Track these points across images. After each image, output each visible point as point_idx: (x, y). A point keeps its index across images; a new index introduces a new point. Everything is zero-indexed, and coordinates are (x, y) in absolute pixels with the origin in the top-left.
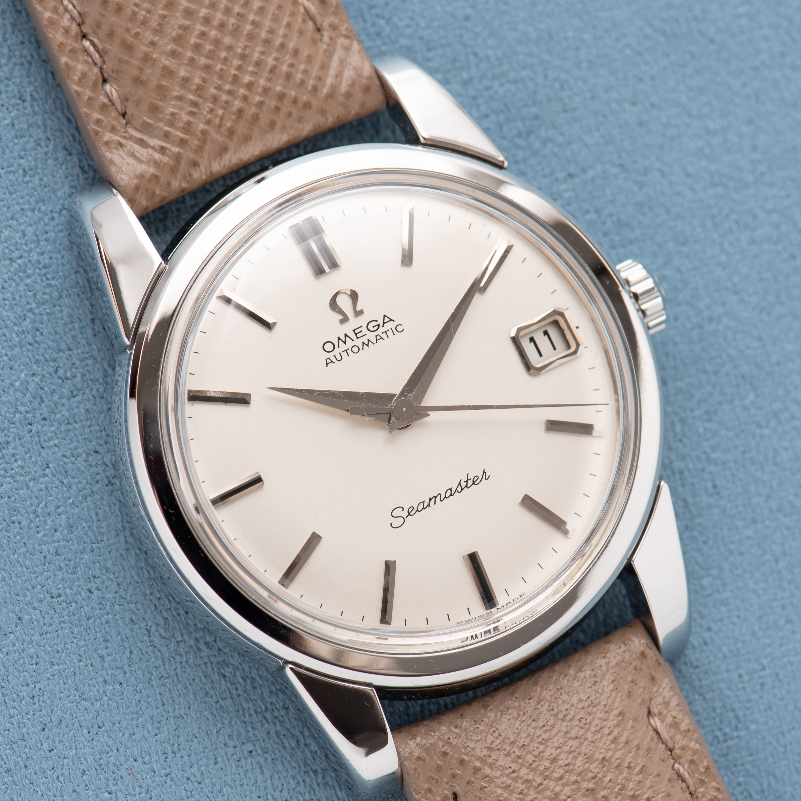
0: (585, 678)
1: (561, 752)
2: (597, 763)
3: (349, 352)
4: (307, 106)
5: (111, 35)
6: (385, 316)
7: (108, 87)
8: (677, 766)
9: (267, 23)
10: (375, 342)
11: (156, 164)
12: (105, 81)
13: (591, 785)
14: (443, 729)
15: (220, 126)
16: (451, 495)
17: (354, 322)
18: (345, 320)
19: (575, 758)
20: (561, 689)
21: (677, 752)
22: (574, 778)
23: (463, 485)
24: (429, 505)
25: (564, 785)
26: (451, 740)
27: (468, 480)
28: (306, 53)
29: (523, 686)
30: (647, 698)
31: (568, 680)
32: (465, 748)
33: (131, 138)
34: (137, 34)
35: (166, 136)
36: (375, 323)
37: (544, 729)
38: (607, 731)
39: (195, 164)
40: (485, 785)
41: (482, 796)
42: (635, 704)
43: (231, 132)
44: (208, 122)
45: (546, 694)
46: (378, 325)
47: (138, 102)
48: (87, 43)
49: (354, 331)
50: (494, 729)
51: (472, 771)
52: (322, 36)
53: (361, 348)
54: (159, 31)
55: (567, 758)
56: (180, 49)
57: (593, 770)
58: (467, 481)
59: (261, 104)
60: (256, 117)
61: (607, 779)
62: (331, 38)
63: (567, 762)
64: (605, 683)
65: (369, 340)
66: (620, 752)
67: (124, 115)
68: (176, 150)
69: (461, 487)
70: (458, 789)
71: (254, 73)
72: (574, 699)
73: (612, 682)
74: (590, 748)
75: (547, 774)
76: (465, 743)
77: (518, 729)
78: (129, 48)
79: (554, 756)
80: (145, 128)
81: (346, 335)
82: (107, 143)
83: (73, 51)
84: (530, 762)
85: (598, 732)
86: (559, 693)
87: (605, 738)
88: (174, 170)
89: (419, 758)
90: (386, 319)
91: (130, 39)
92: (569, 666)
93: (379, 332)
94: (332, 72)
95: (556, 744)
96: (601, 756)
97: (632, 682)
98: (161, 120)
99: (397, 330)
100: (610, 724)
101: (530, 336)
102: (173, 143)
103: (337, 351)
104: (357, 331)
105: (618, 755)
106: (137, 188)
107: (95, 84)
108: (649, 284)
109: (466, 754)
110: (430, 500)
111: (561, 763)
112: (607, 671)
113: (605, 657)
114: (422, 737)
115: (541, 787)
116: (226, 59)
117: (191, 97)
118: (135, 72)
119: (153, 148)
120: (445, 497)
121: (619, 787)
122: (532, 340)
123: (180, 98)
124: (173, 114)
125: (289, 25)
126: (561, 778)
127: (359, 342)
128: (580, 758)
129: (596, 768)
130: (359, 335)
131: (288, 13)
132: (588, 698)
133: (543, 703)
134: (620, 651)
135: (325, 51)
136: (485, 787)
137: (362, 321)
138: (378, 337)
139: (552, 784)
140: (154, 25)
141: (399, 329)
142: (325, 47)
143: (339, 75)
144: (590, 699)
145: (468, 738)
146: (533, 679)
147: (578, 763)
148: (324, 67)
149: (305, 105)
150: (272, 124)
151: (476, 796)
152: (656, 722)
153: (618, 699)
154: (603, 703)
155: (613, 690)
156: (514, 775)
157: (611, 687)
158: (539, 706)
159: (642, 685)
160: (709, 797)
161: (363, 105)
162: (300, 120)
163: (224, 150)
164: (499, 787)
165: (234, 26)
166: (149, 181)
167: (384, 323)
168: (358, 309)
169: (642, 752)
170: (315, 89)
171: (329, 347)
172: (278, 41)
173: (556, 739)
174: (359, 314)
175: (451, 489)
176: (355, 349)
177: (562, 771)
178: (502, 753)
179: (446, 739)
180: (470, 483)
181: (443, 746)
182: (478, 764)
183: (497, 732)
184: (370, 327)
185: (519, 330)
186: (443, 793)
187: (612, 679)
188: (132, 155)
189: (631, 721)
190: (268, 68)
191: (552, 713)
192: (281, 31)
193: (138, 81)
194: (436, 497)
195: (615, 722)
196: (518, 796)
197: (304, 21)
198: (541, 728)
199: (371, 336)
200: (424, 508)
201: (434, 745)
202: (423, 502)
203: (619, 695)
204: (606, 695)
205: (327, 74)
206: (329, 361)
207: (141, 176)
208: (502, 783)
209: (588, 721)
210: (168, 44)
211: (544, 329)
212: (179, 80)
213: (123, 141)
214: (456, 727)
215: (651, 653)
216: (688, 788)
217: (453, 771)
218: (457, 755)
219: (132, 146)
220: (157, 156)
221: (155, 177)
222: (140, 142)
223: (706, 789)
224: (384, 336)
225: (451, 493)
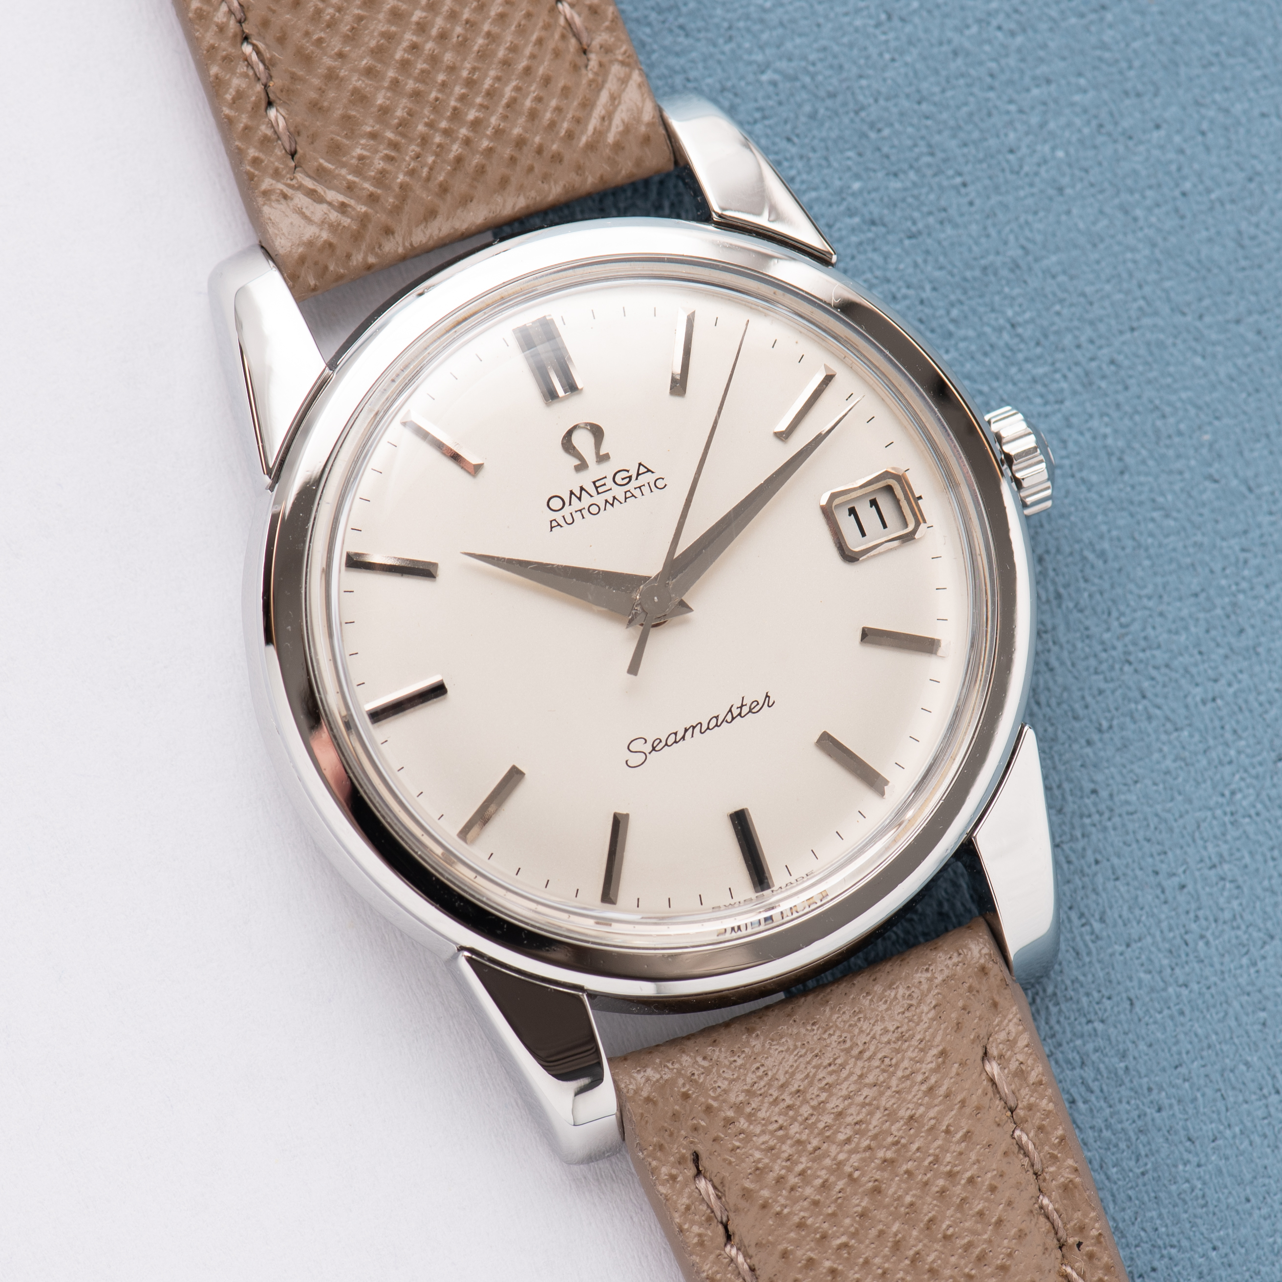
0: (896, 998)
1: (850, 1105)
2: (902, 1122)
3: (585, 512)
4: (557, 158)
5: (282, 40)
6: (640, 464)
7: (272, 113)
8: (1018, 1133)
9: (509, 37)
10: (623, 500)
11: (334, 228)
12: (270, 104)
13: (889, 1155)
14: (686, 1060)
15: (428, 179)
16: (717, 725)
17: (595, 471)
18: (582, 466)
19: (871, 1114)
20: (860, 1012)
21: (1020, 1112)
22: (865, 1143)
23: (736, 712)
24: (683, 738)
25: (851, 1152)
26: (696, 1077)
27: (742, 705)
28: (561, 84)
29: (806, 1005)
30: (983, 1033)
31: (871, 1000)
32: (714, 1089)
33: (300, 187)
34: (320, 41)
35: (350, 188)
36: (625, 474)
37: (830, 1069)
38: (920, 1078)
39: (388, 231)
40: (737, 1144)
41: (733, 1160)
42: (965, 1040)
43: (444, 189)
44: (412, 173)
45: (838, 1018)
46: (630, 477)
47: (313, 138)
48: (247, 49)
49: (594, 483)
50: (758, 1065)
51: (722, 1123)
52: (588, 60)
53: (602, 508)
54: (352, 37)
55: (858, 1114)
56: (379, 66)
57: (895, 1133)
58: (741, 707)
59: (490, 151)
60: (481, 170)
61: (914, 1147)
62: (601, 65)
63: (858, 1118)
64: (924, 1007)
65: (614, 498)
66: (937, 1109)
67: (293, 154)
68: (363, 209)
69: (732, 716)
70: (700, 1148)
71: (482, 107)
72: (878, 1028)
73: (934, 1007)
74: (893, 1101)
75: (828, 1134)
76: (715, 1082)
77: (792, 1066)
78: (306, 59)
79: (839, 1109)
80: (320, 174)
81: (582, 489)
82: (266, 194)
83: (228, 59)
84: (806, 1115)
85: (907, 1077)
86: (856, 1018)
87: (916, 1088)
88: (357, 237)
89: (648, 1100)
90: (643, 469)
91: (310, 48)
92: (875, 980)
93: (631, 486)
94: (599, 111)
95: (844, 1092)
96: (909, 1113)
97: (964, 1008)
98: (343, 165)
99: (657, 485)
100: (926, 1067)
101: (850, 506)
102: (358, 199)
103: (567, 510)
104: (598, 484)
105: (932, 1113)
106: (302, 260)
107: (256, 107)
108: (1030, 442)
109: (715, 1099)
110: (686, 730)
111: (849, 1119)
112: (929, 990)
113: (927, 970)
114: (656, 1070)
115: (817, 1152)
116: (444, 84)
117: (389, 135)
118: (313, 95)
119: (330, 204)
120: (708, 728)
121: (931, 1159)
122: (852, 511)
123: (373, 136)
124: (361, 158)
125: (540, 42)
126: (848, 1141)
127: (600, 500)
128: (878, 1115)
129: (899, 1130)
130: (600, 490)
131: (541, 24)
132: (898, 1028)
133: (831, 1032)
134: (950, 963)
135: (591, 82)
136: (738, 1148)
137: (607, 469)
138: (628, 494)
139: (834, 1149)
140: (345, 28)
141: (660, 484)
142: (591, 75)
143: (607, 118)
144: (900, 1030)
145: (719, 1076)
146: (821, 995)
147: (874, 1122)
148: (587, 105)
149: (553, 157)
150: (504, 182)
151: (725, 1160)
152: (993, 1068)
153: (941, 1032)
154: (918, 1037)
155: (933, 1019)
156: (781, 1133)
157: (932, 1014)
158: (826, 1036)
159: (978, 1014)
160: (1062, 1180)
161: (638, 162)
162: (545, 178)
163: (431, 214)
164: (758, 1149)
165: (460, 39)
166: (321, 250)
167: (638, 475)
168: (602, 452)
169: (968, 1110)
170: (570, 136)
171: (556, 504)
172: (523, 63)
173: (845, 1085)
174: (603, 459)
175: (717, 717)
176: (594, 509)
177: (849, 1132)
178: (766, 1100)
179: (689, 1074)
180: (745, 710)
181: (684, 1085)
182: (730, 1114)
183: (762, 1069)
184: (618, 479)
185: (834, 496)
186: (679, 1152)
187: (934, 1003)
188: (300, 212)
189: (956, 1065)
190: (504, 101)
191: (843, 1046)
192: (528, 51)
193: (316, 107)
194: (694, 727)
195: (933, 1065)
196: (784, 1164)
197: (563, 37)
198: (825, 1067)
199: (619, 492)
200: (676, 742)
201: (672, 1082)
202: (676, 734)
203: (943, 1026)
204: (923, 1026)
205: (589, 115)
207: (310, 244)
208: (763, 1143)
209: (894, 1061)
210: (362, 58)
211: (872, 498)
212: (374, 109)
213: (289, 192)
214: (705, 1058)
215: (996, 969)
216: (1033, 1165)
217: (695, 1122)
218: (702, 1099)
219: (300, 200)
220: (334, 216)
221: (330, 246)
222: (312, 194)
223: (1059, 1168)
224: (637, 493)
225: (717, 722)
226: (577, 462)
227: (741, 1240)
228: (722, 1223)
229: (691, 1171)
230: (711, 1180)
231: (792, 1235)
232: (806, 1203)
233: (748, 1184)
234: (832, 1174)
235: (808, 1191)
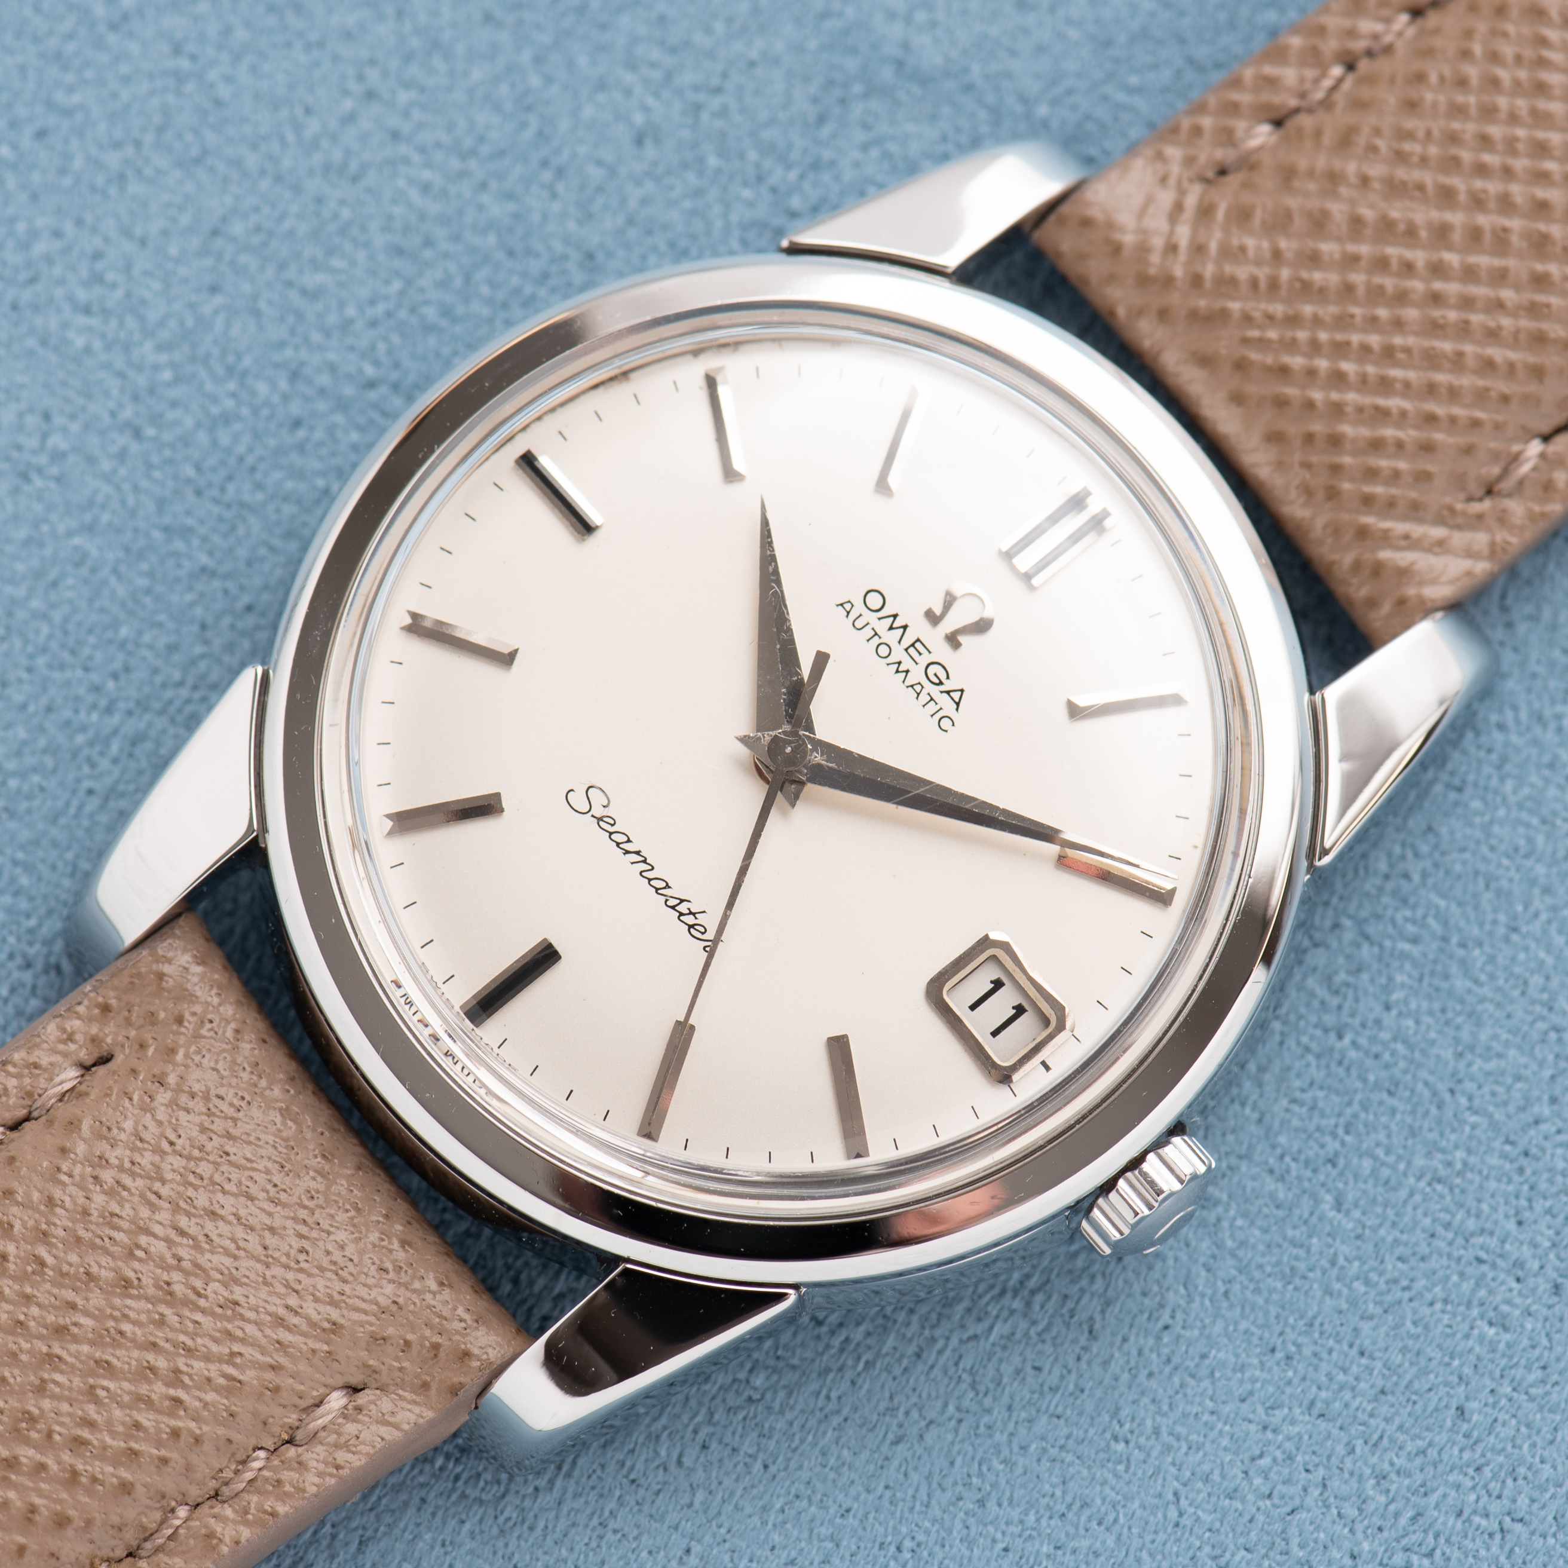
0: (391, 1251)
1: (230, 1223)
2: (226, 1294)
4: (1333, 494)
5: (1359, 105)
6: (962, 691)
7: (1265, 129)
8: (262, 1454)
9: (1466, 381)
11: (1143, 249)
12: (1278, 123)
13: (178, 1289)
14: (228, 1010)
15: (1246, 341)
16: (657, 889)
17: (933, 636)
18: (933, 618)
19: (227, 1253)
20: (358, 1210)
21: (291, 1452)
22: (183, 1253)
23: (682, 908)
24: (627, 852)
25: (167, 1240)
26: (208, 1026)
27: (694, 914)
28: (1431, 468)
29: (350, 1152)
30: (384, 1378)
31: (378, 1222)
32: (198, 1052)
33: (1182, 192)
34: (1373, 149)
35: (1199, 249)
36: (942, 675)
37: (269, 1187)
38: (293, 1301)
39: (1163, 316)
40: (136, 1098)
41: (114, 1097)
42: (363, 1354)
43: (1241, 366)
44: (1246, 318)
45: (341, 1186)
46: (941, 683)
47: (1250, 187)
48: (1337, 71)
49: (918, 640)
50: (248, 1098)
51: (156, 1071)
52: (1481, 499)
53: (889, 660)
54: (1395, 189)
55: (220, 1236)
56: (1368, 232)
57: (209, 1288)
58: (691, 913)
59: (1310, 405)
60: (1282, 403)
61: (198, 1317)
62: (1480, 517)
63: (214, 1237)
64: (389, 1289)
65: (907, 672)
66: (258, 1334)
67: (1222, 173)
68: (1179, 273)
70: (119, 1059)
71: (1364, 377)
72: (341, 1236)
73: (395, 1302)
74: (253, 1276)
75: (183, 1204)
76: (209, 1050)
77: (259, 1139)
78: (1345, 141)
79: (220, 1212)
80: (1205, 212)
81: (905, 627)
82: (1160, 156)
83: (1315, 52)
84: (199, 1171)
85: (288, 1286)
86: (348, 1207)
87: (278, 1301)
88: (1144, 281)
89: (161, 976)
90: (957, 698)
91: (1361, 141)
93: (929, 688)
94: (1417, 530)
95: (243, 1212)
96: (242, 1300)
97: (407, 1344)
98: (1226, 231)
99: (942, 720)
100: (310, 1308)
101: (1005, 979)
102: (1188, 263)
103: (870, 617)
104: (917, 645)
105: (251, 1329)
107: (1267, 107)
108: (1169, 1184)
109: (187, 1055)
110: (638, 853)
111: (209, 1226)
112: (415, 1291)
113: (441, 1284)
114: (203, 976)
115: (154, 1197)
116: (1374, 320)
117: (1286, 274)
118: (1303, 163)
119: (1172, 233)
120: (650, 880)
121: (189, 1342)
122: (998, 984)
123: (1277, 255)
124: (1243, 249)
125: (1476, 423)
126: (182, 1233)
127: (899, 653)
128: (228, 1261)
129: (216, 1293)
130: (912, 650)
131: (1500, 418)
132: (351, 1260)
133: (319, 1179)
134: (460, 1311)
135: (1451, 510)
136: (131, 1099)
137: (941, 651)
139: (164, 1216)
140: (1401, 173)
141: (945, 723)
142: (1459, 506)
143: (1409, 543)
144: (349, 1264)
145: (218, 1054)
146: (367, 1163)
147: (216, 1259)
148: (1418, 512)
149: (1332, 487)
151: (110, 1088)
152: (337, 1400)
153: (364, 1317)
154: (347, 1289)
155: (377, 1304)
156: (165, 1145)
157: (382, 1301)
158: (312, 1173)
159: (405, 1364)
160: (219, 1529)
161: (1370, 603)
162: (1305, 489)
163: (1205, 361)
164: (136, 1123)
165: (1441, 321)
166: (1109, 241)
167: (948, 692)
168: (961, 639)
169: (269, 1375)
170: (1368, 501)
171: (875, 601)
172: (1440, 410)
173: (254, 1210)
174: (953, 640)
175: (667, 886)
176: (884, 651)
177: (193, 1230)
178: (204, 1118)
179: (210, 1016)
180: (690, 920)
181: (194, 1014)
182: (172, 1079)
183: (243, 1104)
184: (933, 669)
185: (1005, 946)
186: (107, 1036)
187: (401, 1300)
188: (1149, 201)
189: (325, 1347)
190: (1381, 402)
191: (304, 1198)
192: (1458, 411)
193: (1288, 174)
194: (645, 861)
195: (315, 1317)
196: (126, 1160)
197: (1496, 456)
198: (270, 1181)
199: (917, 675)
200: (618, 844)
201: (192, 998)
202: (629, 841)
203: (372, 1319)
204: (363, 1292)
205: (1405, 518)
206: (848, 606)
207: (1111, 225)
208: (145, 1127)
209: (303, 1265)
210: (1371, 206)
211: (1026, 1006)
212: (1311, 243)
213: (1172, 181)
214: (237, 1031)
216: (226, 1484)
217: (151, 1041)
218: (182, 1040)
219: (1166, 198)
220: (1158, 242)
221: (1117, 249)
222: (1178, 207)
223: (234, 1522)
224: (924, 698)
225: (661, 888)
226: (938, 611)
227: (13, 1140)
228: (30, 1113)
229: (85, 1056)
230: (80, 1083)
231: (36, 1196)
232: (81, 1200)
233: (86, 1125)
234: (132, 1222)
235: (99, 1199)
